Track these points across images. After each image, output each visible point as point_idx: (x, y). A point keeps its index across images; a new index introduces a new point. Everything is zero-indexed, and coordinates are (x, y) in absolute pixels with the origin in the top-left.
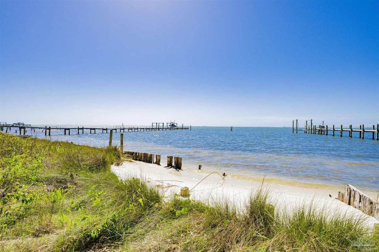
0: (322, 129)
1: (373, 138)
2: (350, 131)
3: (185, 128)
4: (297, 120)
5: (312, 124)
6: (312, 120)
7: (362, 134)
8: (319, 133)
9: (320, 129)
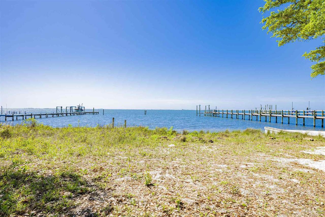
0: (216, 113)
1: (243, 119)
2: (231, 114)
3: (96, 113)
4: (200, 105)
5: (209, 108)
6: (209, 106)
7: (237, 115)
8: (214, 116)
9: (215, 112)
